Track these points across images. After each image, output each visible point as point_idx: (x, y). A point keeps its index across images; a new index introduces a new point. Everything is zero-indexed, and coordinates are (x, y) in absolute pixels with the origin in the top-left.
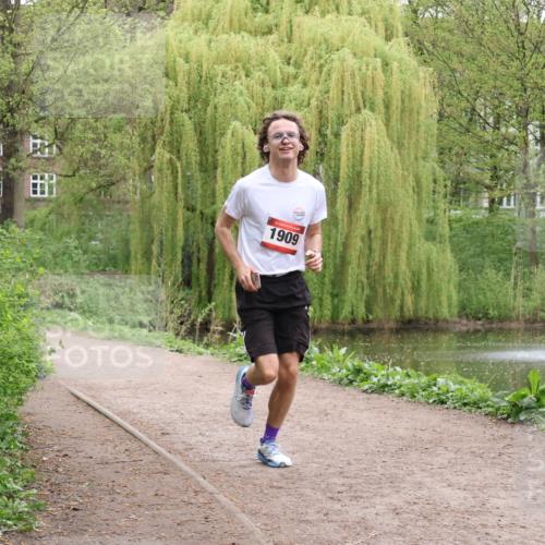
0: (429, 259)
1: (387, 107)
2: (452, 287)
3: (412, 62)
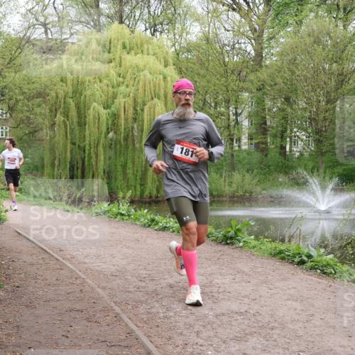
1: (166, 97)
3: (177, 77)
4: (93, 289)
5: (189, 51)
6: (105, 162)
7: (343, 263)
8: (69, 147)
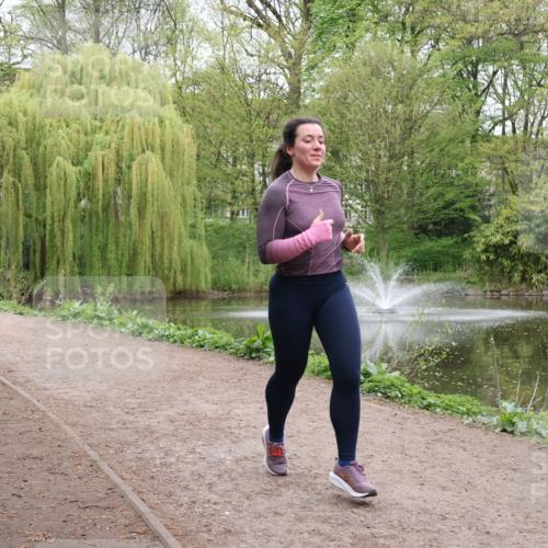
0: (192, 251)
1: (163, 150)
2: (207, 269)
3: (179, 121)
4: (57, 426)
5: (196, 83)
6: (74, 241)
7: (413, 383)
8: (21, 220)
